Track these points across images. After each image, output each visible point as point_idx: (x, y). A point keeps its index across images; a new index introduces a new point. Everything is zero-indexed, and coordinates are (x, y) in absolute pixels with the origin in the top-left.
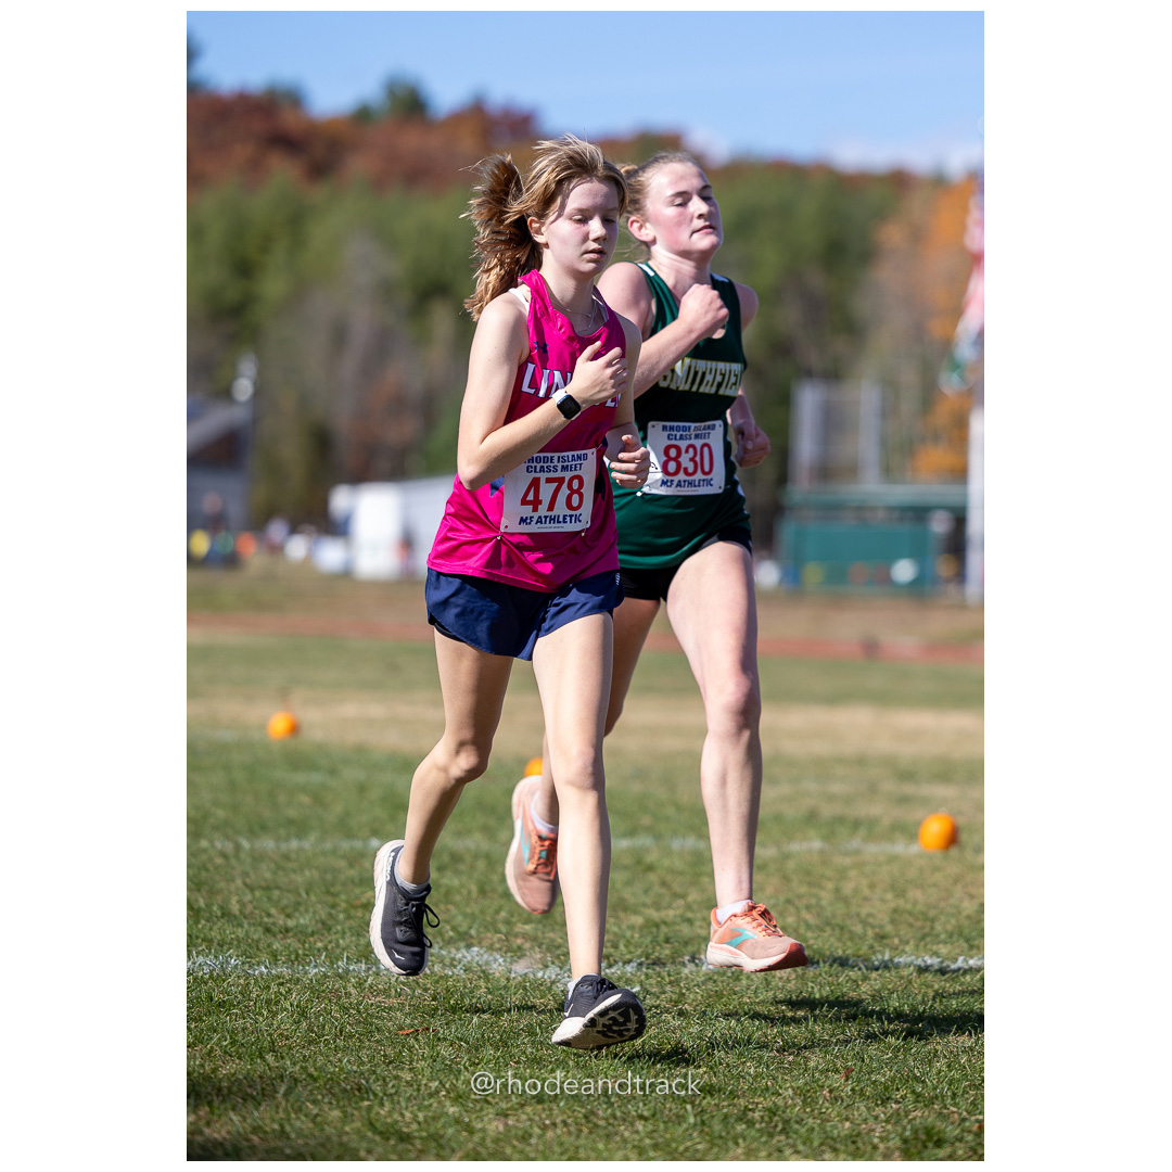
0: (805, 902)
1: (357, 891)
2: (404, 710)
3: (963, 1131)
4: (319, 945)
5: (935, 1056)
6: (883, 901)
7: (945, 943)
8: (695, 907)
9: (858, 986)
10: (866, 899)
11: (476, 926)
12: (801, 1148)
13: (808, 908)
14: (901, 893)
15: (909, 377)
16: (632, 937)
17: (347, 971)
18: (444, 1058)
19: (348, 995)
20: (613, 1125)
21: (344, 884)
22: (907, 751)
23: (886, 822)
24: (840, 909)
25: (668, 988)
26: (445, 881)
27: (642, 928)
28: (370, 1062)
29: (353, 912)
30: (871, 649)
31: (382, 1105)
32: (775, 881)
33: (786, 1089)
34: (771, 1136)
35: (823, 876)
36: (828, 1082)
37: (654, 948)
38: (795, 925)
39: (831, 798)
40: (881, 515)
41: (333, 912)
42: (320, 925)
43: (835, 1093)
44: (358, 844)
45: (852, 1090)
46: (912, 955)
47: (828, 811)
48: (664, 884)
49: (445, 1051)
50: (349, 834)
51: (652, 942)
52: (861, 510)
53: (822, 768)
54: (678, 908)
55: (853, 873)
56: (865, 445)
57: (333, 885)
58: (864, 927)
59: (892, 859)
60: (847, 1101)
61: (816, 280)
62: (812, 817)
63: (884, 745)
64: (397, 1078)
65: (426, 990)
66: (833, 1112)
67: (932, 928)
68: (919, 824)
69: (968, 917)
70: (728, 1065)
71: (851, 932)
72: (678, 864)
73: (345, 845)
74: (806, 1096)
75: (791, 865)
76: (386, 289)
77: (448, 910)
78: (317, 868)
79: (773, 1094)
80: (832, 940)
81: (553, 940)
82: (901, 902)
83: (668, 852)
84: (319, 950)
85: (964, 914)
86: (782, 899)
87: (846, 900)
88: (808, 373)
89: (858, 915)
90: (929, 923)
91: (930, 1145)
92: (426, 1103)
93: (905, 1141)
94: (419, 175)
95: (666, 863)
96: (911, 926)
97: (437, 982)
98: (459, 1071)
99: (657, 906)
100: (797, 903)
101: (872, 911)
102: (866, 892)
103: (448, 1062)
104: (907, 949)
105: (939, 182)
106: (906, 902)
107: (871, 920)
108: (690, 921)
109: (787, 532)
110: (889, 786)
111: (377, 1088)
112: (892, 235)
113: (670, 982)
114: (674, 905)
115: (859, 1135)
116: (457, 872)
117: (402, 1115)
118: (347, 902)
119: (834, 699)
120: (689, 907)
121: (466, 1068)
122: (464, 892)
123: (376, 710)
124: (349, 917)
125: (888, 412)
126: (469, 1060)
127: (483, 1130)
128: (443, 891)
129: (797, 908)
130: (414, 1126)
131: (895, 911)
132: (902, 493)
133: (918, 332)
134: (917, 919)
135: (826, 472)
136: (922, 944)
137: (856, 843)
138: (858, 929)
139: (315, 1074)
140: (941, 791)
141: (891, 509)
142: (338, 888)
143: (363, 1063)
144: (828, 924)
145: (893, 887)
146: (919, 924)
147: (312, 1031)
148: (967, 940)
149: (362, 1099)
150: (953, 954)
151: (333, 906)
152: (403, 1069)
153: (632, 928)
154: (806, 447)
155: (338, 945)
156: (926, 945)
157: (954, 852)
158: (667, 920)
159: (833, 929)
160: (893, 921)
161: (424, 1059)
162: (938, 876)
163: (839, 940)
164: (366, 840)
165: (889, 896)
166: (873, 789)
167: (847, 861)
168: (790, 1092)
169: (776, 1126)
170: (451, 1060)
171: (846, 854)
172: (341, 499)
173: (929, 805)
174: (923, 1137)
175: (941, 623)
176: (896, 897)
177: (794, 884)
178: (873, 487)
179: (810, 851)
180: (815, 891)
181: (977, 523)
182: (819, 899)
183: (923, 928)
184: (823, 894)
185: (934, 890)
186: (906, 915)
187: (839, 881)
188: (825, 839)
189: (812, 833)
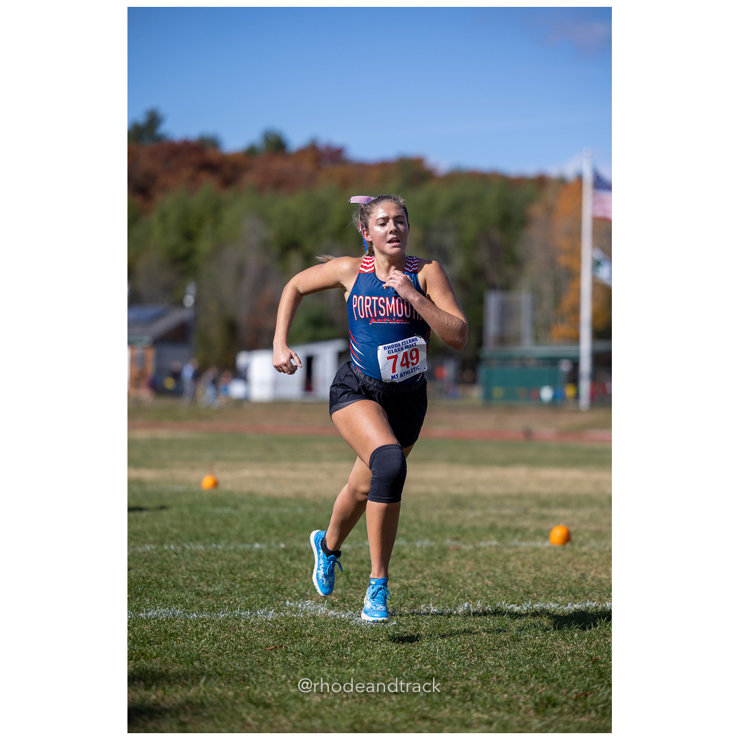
0: (487, 574)
1: (246, 572)
2: (274, 473)
3: (567, 698)
4: (226, 601)
5: (554, 657)
6: (529, 573)
7: (562, 596)
8: (427, 578)
10: (520, 572)
11: (310, 590)
12: (480, 708)
13: (488, 577)
14: (539, 569)
15: (547, 287)
16: (393, 595)
17: (240, 615)
18: (290, 662)
19: (240, 628)
20: (379, 697)
21: (240, 568)
22: (545, 490)
23: (532, 530)
24: (506, 578)
25: (412, 622)
26: (294, 566)
27: (398, 590)
28: (250, 665)
29: (243, 583)
30: (528, 434)
31: (255, 688)
32: (471, 563)
33: (473, 677)
34: (464, 702)
35: (497, 560)
36: (496, 672)
37: (404, 600)
38: (481, 587)
39: (503, 517)
40: (533, 362)
41: (233, 583)
42: (226, 591)
43: (500, 679)
44: (248, 546)
45: (509, 677)
46: (544, 602)
47: (501, 524)
48: (411, 565)
49: (291, 659)
50: (244, 541)
51: (404, 597)
52: (522, 360)
53: (499, 500)
54: (418, 579)
55: (513, 558)
56: (524, 324)
57: (233, 569)
58: (518, 588)
59: (536, 550)
60: (506, 683)
61: (496, 236)
62: (492, 528)
63: (533, 488)
64: (264, 673)
65: (281, 625)
66: (498, 688)
67: (555, 588)
68: (550, 531)
69: (575, 581)
70: (443, 664)
71: (511, 590)
72: (419, 554)
73: (241, 547)
74: (484, 680)
75: (480, 553)
76: (265, 245)
77: (296, 582)
78: (225, 560)
79: (466, 679)
80: (501, 594)
81: (350, 597)
82: (539, 574)
83: (415, 548)
84: (225, 604)
85: (572, 580)
86: (474, 573)
87: (509, 574)
88: (493, 287)
89: (515, 581)
90: (553, 585)
91: (550, 706)
92: (280, 687)
93: (536, 704)
94: (280, 183)
95: (413, 554)
96: (543, 586)
97: (288, 621)
98: (298, 669)
99: (407, 578)
100: (483, 575)
101: (523, 579)
102: (520, 568)
103: (292, 664)
104: (541, 598)
105: (562, 181)
106: (542, 573)
107: (522, 584)
108: (425, 586)
109: (483, 372)
110: (534, 510)
111: (253, 679)
112: (537, 210)
113: (413, 619)
114: (417, 577)
115: (511, 701)
116: (301, 561)
117: (267, 694)
118: (242, 578)
119: (506, 463)
120: (424, 578)
121: (302, 668)
122: (304, 571)
123: (260, 473)
124: (242, 586)
125: (536, 306)
126: (304, 663)
127: (310, 701)
128: (292, 571)
129: (483, 578)
130: (273, 700)
131: (535, 579)
132: (545, 350)
133: (552, 263)
134: (547, 583)
135: (502, 340)
136: (549, 596)
137: (515, 542)
138: (515, 588)
139: (221, 672)
140: (562, 512)
141: (537, 359)
142: (236, 571)
143: (247, 666)
144: (498, 585)
145: (534, 566)
146: (548, 585)
147: (220, 649)
148: (574, 594)
149: (245, 685)
150: (566, 602)
151: (234, 580)
152: (268, 669)
153: (393, 589)
154: (492, 326)
155: (235, 601)
156: (551, 597)
157: (568, 545)
158: (412, 585)
159: (502, 589)
160: (534, 584)
161: (279, 663)
162: (559, 559)
163: (505, 595)
164: (252, 544)
165: (532, 570)
166: (526, 512)
167: (511, 551)
168: (475, 678)
169: (467, 697)
170: (294, 663)
171: (510, 547)
172: (242, 359)
173: (555, 520)
174: (545, 701)
175: (566, 420)
176: (536, 571)
177: (482, 565)
178: (528, 347)
179: (490, 546)
180: (493, 568)
181: (585, 366)
182: (495, 572)
183: (550, 588)
184: (497, 570)
185: (556, 567)
186: (541, 581)
187: (505, 562)
188: (499, 539)
189: (492, 536)
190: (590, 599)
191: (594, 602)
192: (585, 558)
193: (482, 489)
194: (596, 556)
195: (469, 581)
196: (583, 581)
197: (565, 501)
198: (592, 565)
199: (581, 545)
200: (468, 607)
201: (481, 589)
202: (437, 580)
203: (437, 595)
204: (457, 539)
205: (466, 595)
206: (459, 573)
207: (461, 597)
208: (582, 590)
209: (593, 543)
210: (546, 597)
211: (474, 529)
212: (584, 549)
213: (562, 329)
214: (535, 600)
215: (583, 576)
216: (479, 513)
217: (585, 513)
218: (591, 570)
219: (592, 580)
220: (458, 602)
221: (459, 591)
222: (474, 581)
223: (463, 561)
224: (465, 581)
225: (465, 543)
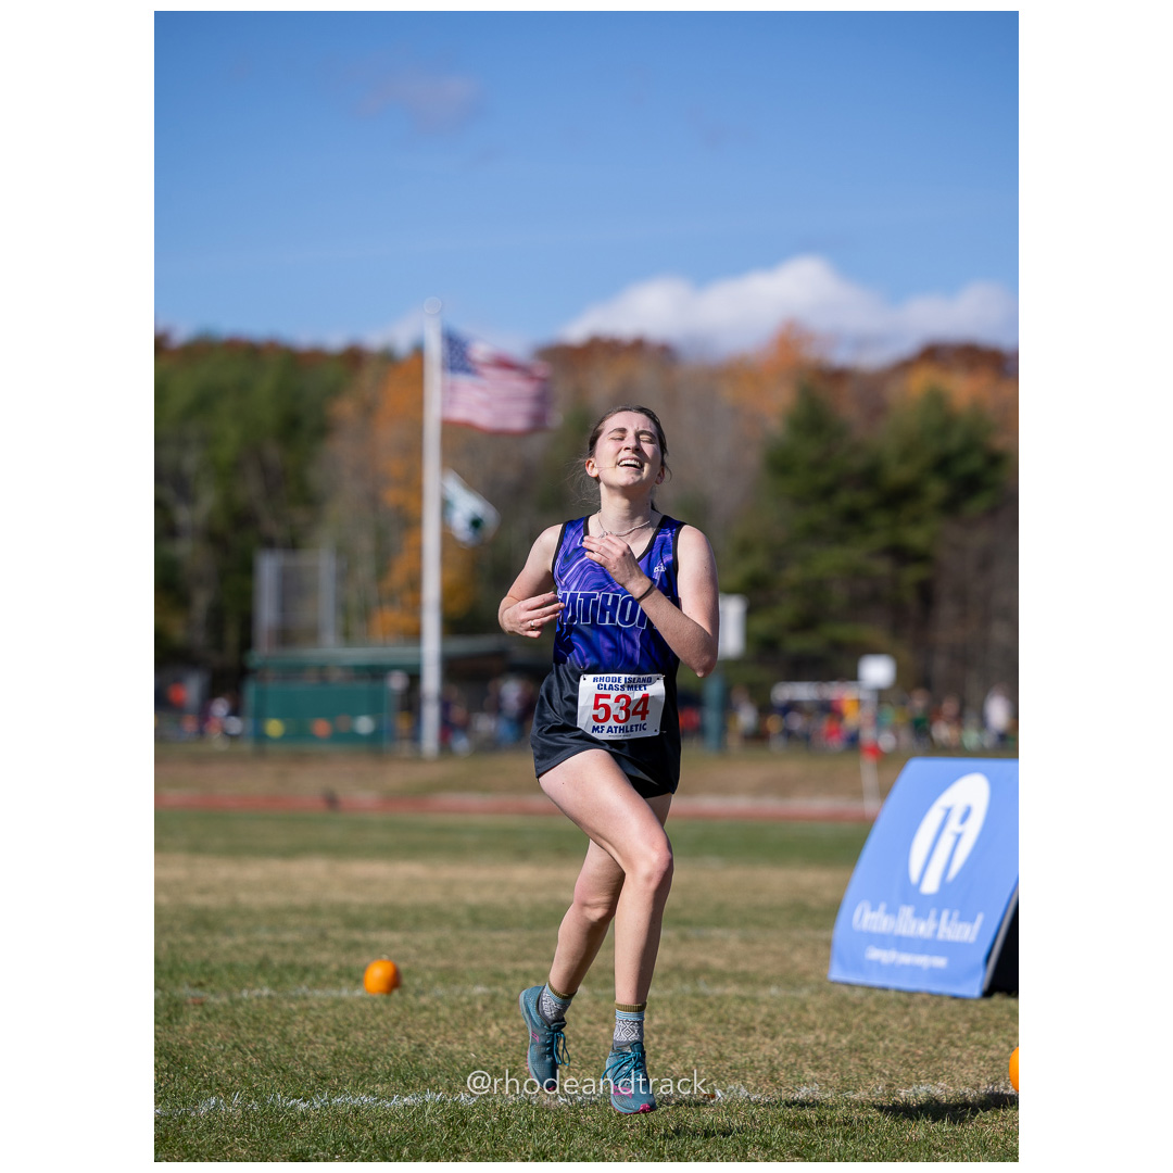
0: (251, 1047)
6: (325, 1044)
7: (383, 1082)
9: (297, 1125)
10: (310, 1042)
13: (254, 1052)
14: (343, 1036)
15: (365, 544)
22: (357, 899)
23: (334, 967)
24: (285, 1051)
30: (331, 801)
32: (224, 1028)
35: (269, 1022)
38: (241, 1069)
39: (284, 945)
40: (340, 674)
46: (350, 1094)
47: (277, 959)
52: (322, 670)
53: (276, 917)
55: (299, 1018)
56: (323, 608)
58: (306, 1069)
59: (338, 1002)
61: (273, 453)
62: (263, 966)
63: (337, 895)
67: (371, 1068)
68: (364, 970)
69: (406, 1056)
71: (294, 1074)
75: (240, 1010)
80: (275, 1082)
82: (343, 1045)
85: (402, 1054)
86: (230, 1045)
87: (290, 1045)
88: (269, 543)
89: (301, 1057)
90: (368, 1064)
96: (351, 1066)
100: (243, 1048)
101: (315, 1054)
104: (346, 1088)
105: (387, 358)
106: (349, 1044)
107: (312, 1063)
109: (251, 691)
110: (338, 934)
112: (345, 409)
119: (290, 853)
125: (344, 575)
129: (245, 1054)
131: (336, 1053)
132: (359, 654)
133: (374, 500)
134: (357, 1061)
135: (285, 636)
136: (360, 1084)
137: (303, 989)
138: (300, 1071)
140: (387, 937)
141: (345, 668)
144: (272, 1066)
145: (335, 1031)
146: (359, 1064)
148: (403, 1080)
150: (389, 1093)
154: (267, 613)
156: (364, 1085)
157: (396, 994)
159: (277, 1072)
160: (334, 1063)
162: (379, 1018)
163: (282, 1082)
165: (332, 1039)
167: (294, 1007)
171: (292, 999)
173: (374, 949)
175: (397, 776)
176: (338, 1039)
177: (244, 1029)
178: (331, 649)
179: (259, 997)
180: (262, 1036)
181: (431, 681)
182: (265, 1044)
183: (363, 1069)
184: (269, 1039)
185: (374, 1032)
186: (346, 1057)
187: (284, 1026)
188: (274, 986)
189: (261, 980)
190: (432, 1088)
191: (438, 1092)
192: (426, 1014)
193: (244, 898)
194: (444, 1012)
195: (221, 1059)
196: (421, 1056)
197: (392, 918)
198: (436, 1028)
199: (419, 993)
200: (217, 1105)
201: (240, 1074)
202: (164, 1058)
203: (162, 1085)
204: (200, 985)
205: (214, 1083)
206: (202, 1045)
207: (205, 1087)
208: (419, 1072)
209: (440, 990)
210: (355, 1086)
211: (231, 967)
212: (424, 1000)
213: (392, 617)
214: (336, 1091)
215: (421, 1048)
216: (240, 940)
217: (426, 938)
218: (434, 1038)
219: (437, 1054)
220: (199, 1097)
221: (202, 1076)
222: (228, 1059)
223: (210, 1024)
224: (212, 1059)
225: (213, 992)
